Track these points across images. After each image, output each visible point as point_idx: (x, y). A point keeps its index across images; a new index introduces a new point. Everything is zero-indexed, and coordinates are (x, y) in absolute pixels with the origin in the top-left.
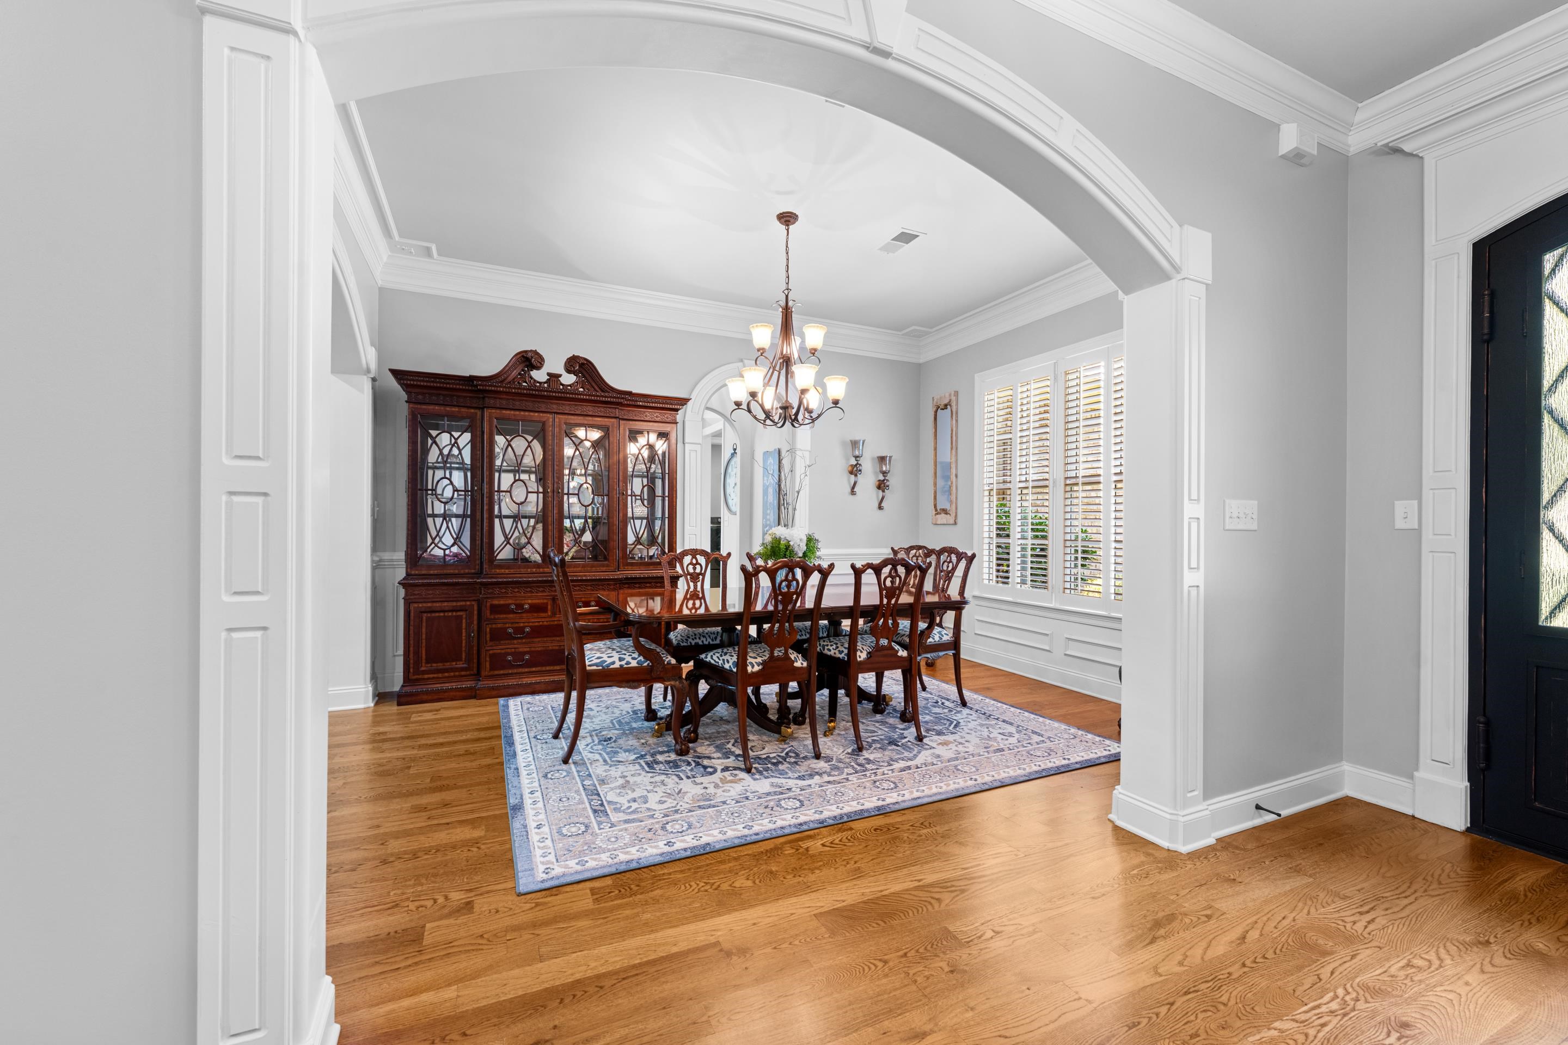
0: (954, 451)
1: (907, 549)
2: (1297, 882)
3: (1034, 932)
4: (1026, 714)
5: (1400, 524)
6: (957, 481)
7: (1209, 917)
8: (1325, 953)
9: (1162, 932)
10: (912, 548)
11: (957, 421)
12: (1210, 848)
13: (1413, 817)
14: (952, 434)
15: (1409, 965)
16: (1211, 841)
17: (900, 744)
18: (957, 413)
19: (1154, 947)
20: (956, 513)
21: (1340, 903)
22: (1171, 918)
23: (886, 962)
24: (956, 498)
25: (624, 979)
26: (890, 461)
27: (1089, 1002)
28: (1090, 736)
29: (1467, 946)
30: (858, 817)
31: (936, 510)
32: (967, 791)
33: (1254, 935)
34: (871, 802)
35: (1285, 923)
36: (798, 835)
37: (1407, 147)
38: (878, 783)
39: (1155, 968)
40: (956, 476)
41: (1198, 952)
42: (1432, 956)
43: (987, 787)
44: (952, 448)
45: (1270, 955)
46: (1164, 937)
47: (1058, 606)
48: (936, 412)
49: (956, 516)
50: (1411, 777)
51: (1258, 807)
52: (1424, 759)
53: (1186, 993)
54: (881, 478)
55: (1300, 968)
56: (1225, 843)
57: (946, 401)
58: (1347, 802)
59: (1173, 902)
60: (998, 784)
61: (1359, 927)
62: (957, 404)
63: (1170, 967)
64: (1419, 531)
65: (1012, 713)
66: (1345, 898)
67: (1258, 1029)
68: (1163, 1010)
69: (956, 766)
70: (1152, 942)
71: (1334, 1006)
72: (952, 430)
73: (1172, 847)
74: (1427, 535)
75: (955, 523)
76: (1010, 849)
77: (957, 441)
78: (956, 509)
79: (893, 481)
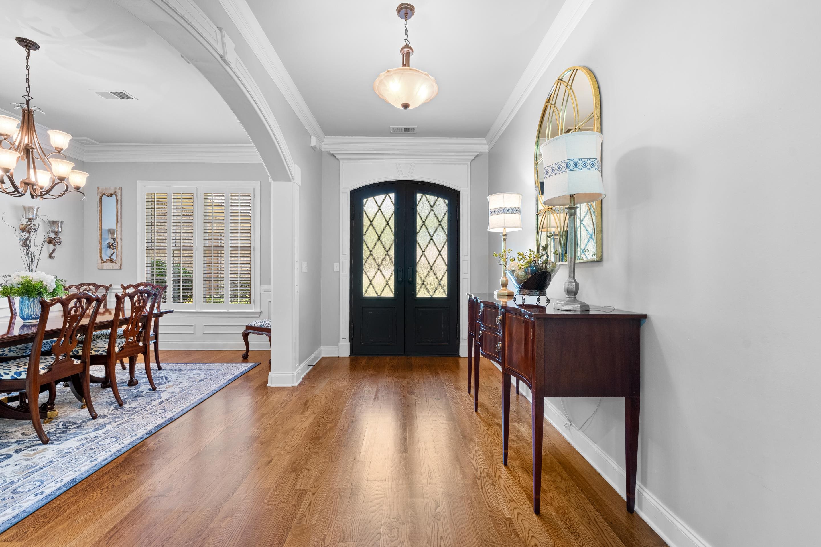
0: (119, 224)
1: (78, 286)
2: (327, 380)
3: (276, 423)
4: (197, 364)
5: (335, 270)
6: (121, 243)
7: (315, 397)
8: (343, 392)
9: (308, 405)
10: (82, 285)
11: (121, 206)
12: (302, 382)
13: (338, 357)
14: (117, 213)
15: (357, 386)
16: (301, 380)
17: (143, 395)
18: (121, 201)
19: (309, 409)
20: (121, 262)
21: (338, 381)
22: (307, 401)
23: (236, 456)
24: (121, 253)
25: (111, 538)
26: (62, 225)
27: (306, 428)
28: (234, 364)
29: (363, 378)
30: (160, 428)
31: (102, 260)
32: (204, 399)
33: (327, 395)
34: (160, 420)
35: (331, 390)
36: (133, 449)
37: (337, 157)
38: (153, 413)
39: (314, 413)
40: (121, 240)
41: (319, 404)
42: (360, 383)
43: (211, 394)
44: (117, 222)
45: (334, 397)
46: (310, 406)
47: (200, 310)
48: (101, 197)
49: (121, 264)
50: (338, 345)
51: (308, 366)
52: (341, 339)
53: (324, 414)
54: (53, 236)
55: (341, 397)
56: (304, 379)
57: (112, 192)
58: (323, 358)
59: (305, 397)
60: (215, 392)
61: (345, 384)
62: (121, 195)
63: (316, 411)
64: (339, 272)
65: (189, 366)
66: (338, 379)
67: (342, 411)
68: (323, 419)
69: (187, 393)
70: (308, 408)
71: (351, 400)
72: (117, 211)
73: (293, 385)
74: (341, 273)
75: (121, 269)
76: (243, 408)
77: (121, 218)
78: (121, 259)
79: (64, 237)
